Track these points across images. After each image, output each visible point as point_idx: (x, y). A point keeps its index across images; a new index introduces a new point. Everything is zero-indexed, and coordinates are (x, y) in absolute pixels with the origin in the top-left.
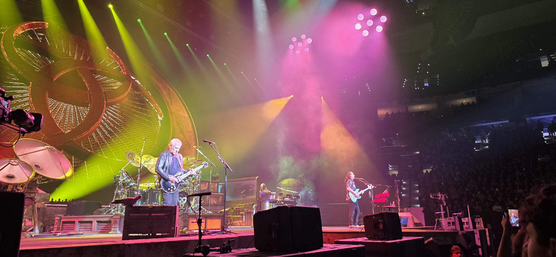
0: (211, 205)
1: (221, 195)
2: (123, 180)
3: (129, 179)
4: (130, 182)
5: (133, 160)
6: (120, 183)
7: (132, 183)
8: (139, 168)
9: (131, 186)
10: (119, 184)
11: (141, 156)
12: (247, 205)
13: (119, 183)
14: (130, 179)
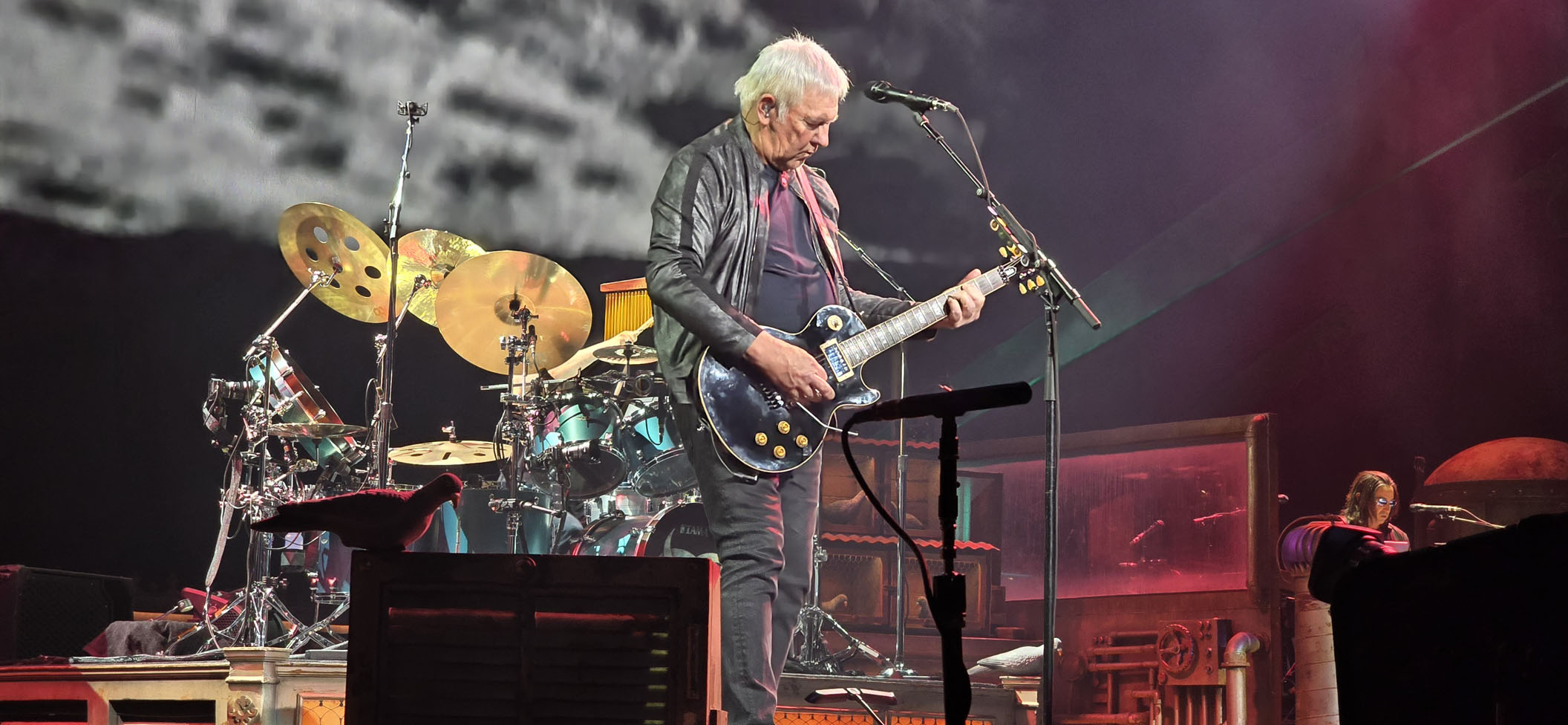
0: (909, 626)
1: (980, 551)
2: (276, 419)
3: (314, 413)
4: (323, 434)
5: (338, 268)
6: (255, 440)
7: (337, 441)
8: (381, 328)
9: (333, 460)
10: (244, 445)
11: (393, 235)
12: (1179, 634)
13: (250, 436)
14: (322, 413)
